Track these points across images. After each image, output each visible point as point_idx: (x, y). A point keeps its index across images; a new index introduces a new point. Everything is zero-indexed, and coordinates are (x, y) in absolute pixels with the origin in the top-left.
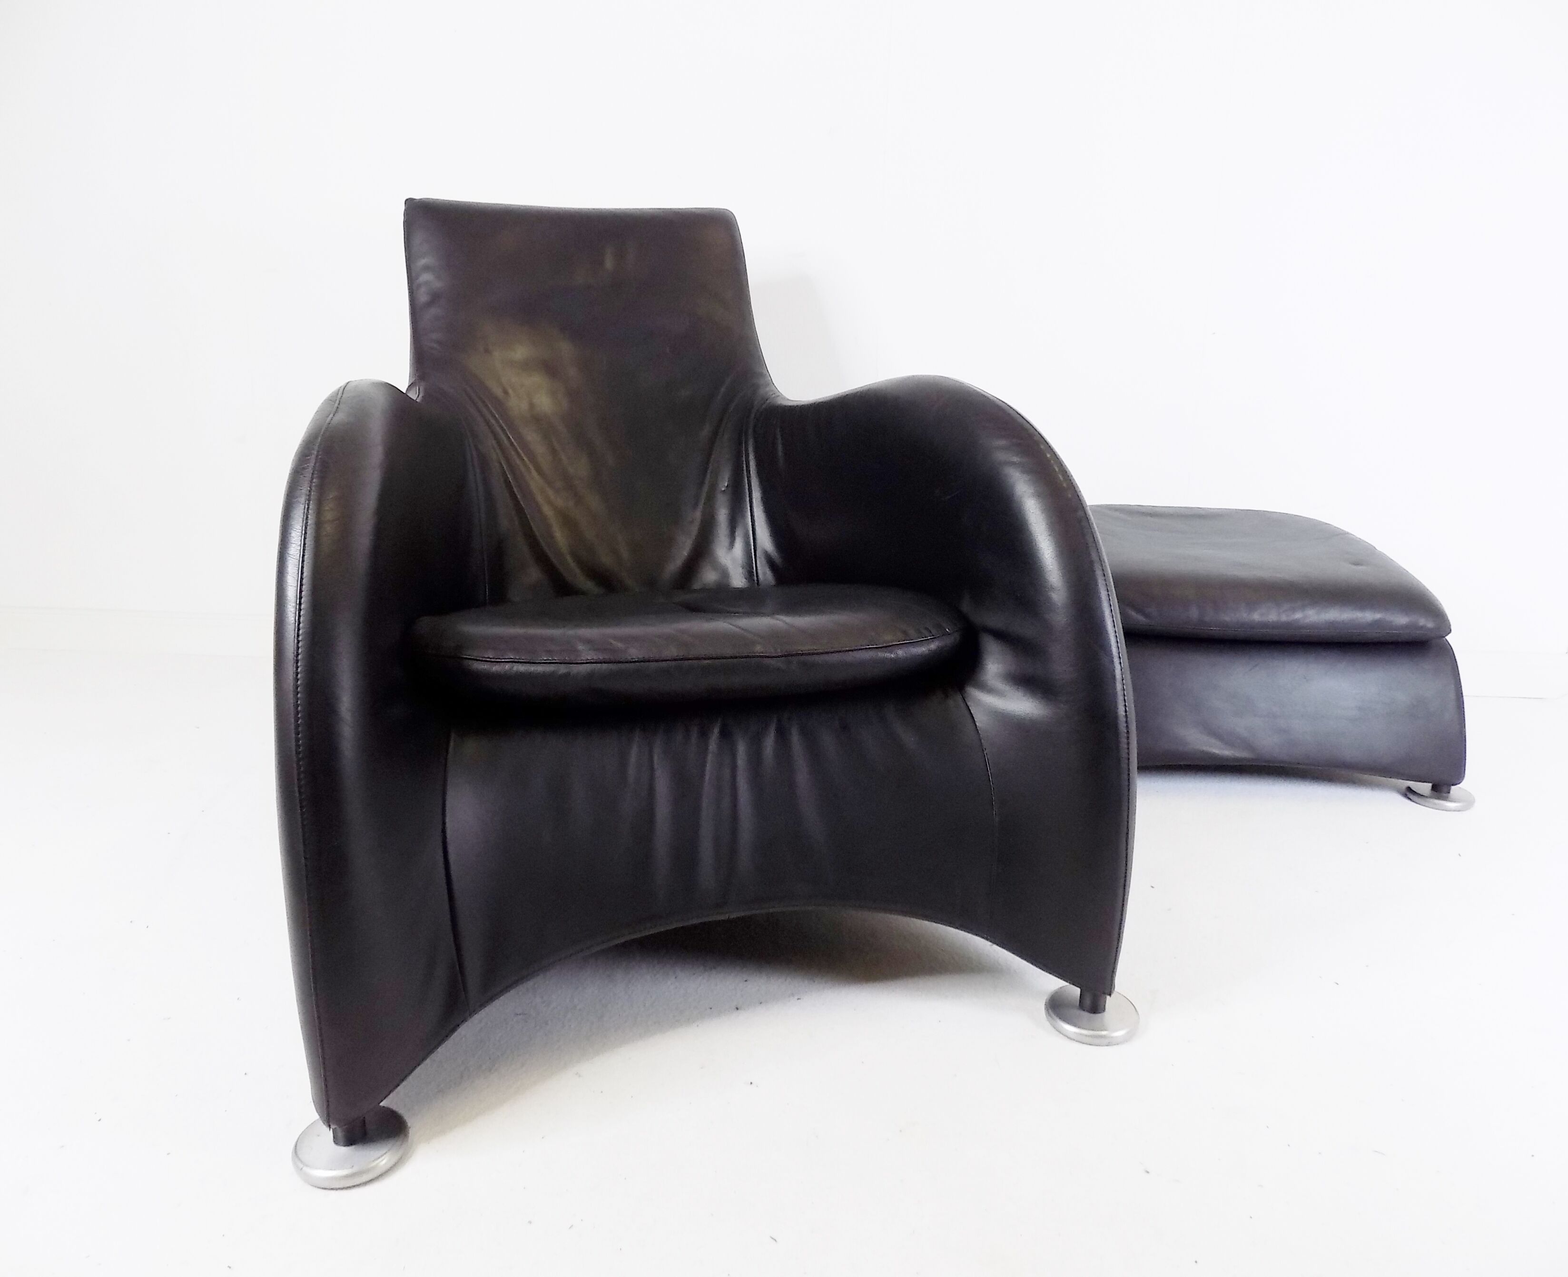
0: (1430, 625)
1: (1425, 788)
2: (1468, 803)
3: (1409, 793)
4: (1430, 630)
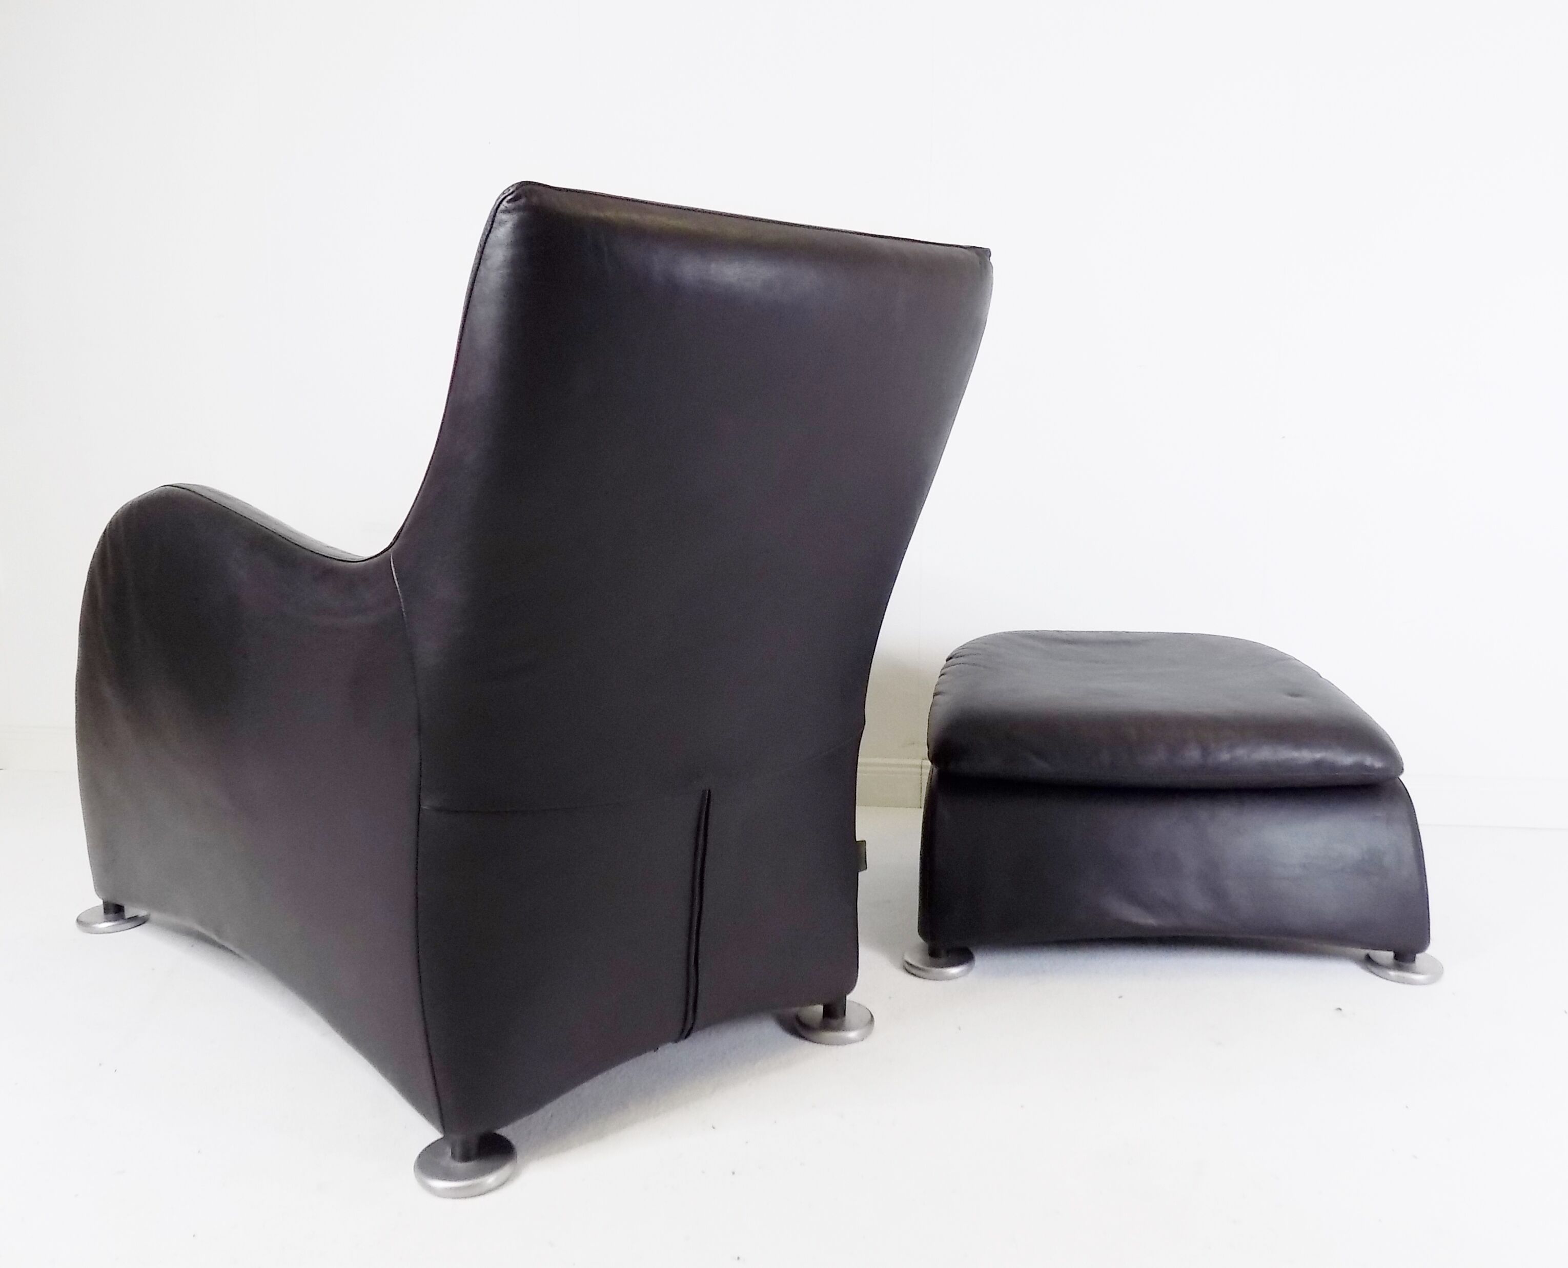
0: (1378, 764)
1: (1387, 956)
2: (1437, 973)
3: (1369, 961)
4: (1379, 770)
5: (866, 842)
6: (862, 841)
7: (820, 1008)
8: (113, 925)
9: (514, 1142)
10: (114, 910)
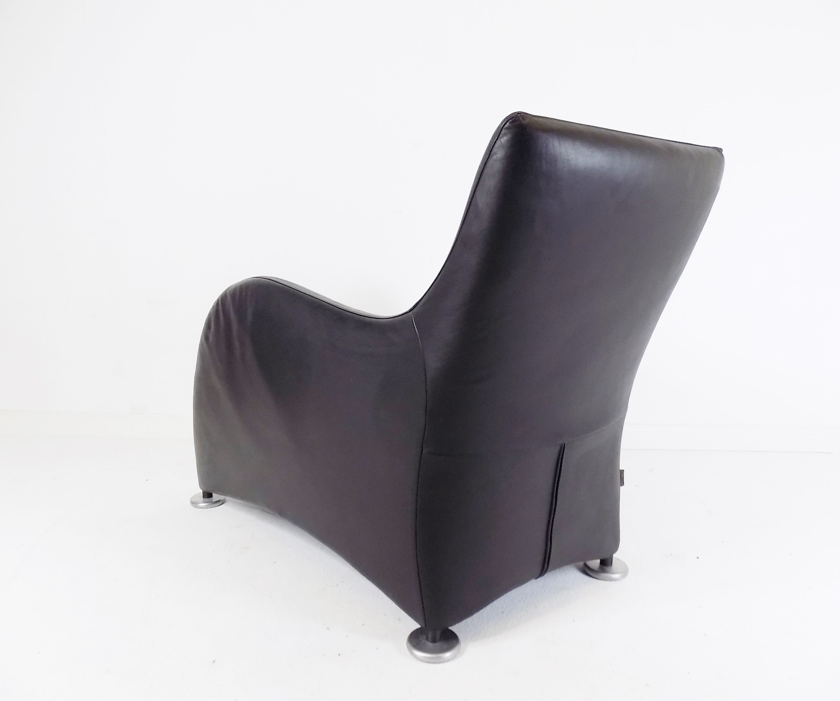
5: (624, 471)
6: (622, 470)
7: (599, 561)
8: (207, 505)
9: (457, 634)
10: (208, 495)
